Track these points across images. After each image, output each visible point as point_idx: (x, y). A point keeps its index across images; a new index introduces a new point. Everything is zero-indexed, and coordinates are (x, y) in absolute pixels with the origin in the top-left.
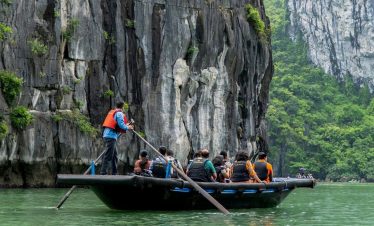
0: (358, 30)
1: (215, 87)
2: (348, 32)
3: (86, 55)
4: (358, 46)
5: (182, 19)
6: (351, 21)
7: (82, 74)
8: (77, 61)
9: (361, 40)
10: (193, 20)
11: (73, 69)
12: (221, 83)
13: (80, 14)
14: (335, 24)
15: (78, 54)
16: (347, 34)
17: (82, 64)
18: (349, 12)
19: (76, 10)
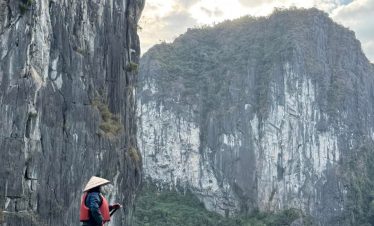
0: (157, 151)
1: (111, 196)
2: (151, 151)
3: (38, 176)
4: (156, 161)
5: (95, 155)
6: (153, 145)
7: (35, 188)
8: (32, 180)
9: (158, 157)
10: (101, 155)
11: (29, 184)
12: (114, 194)
13: (36, 150)
14: (143, 147)
15: (34, 176)
16: (150, 153)
17: (36, 182)
18: (152, 140)
19: (34, 148)
